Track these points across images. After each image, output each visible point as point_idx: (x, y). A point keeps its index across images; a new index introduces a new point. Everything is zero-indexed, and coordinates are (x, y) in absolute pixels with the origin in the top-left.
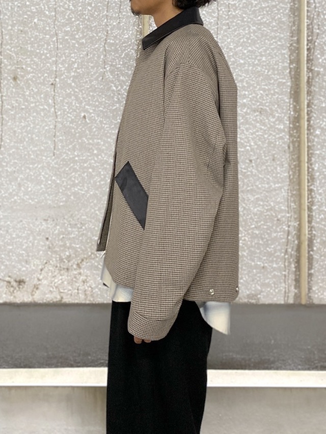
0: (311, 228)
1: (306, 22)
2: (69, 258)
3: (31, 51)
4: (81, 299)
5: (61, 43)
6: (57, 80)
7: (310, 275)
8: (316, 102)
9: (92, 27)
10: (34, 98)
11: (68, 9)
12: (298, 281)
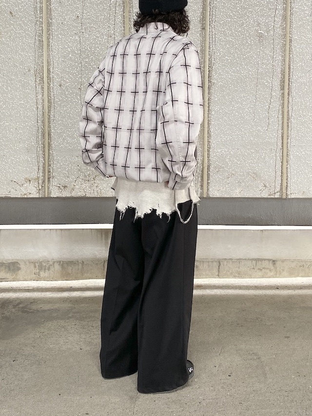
0: (209, 160)
1: (207, 57)
2: (89, 175)
3: (68, 71)
4: (95, 195)
5: (84, 68)
6: (82, 86)
7: (208, 183)
8: (212, 98)
9: (99, 59)
10: (70, 96)
11: (87, 49)
12: (202, 186)
